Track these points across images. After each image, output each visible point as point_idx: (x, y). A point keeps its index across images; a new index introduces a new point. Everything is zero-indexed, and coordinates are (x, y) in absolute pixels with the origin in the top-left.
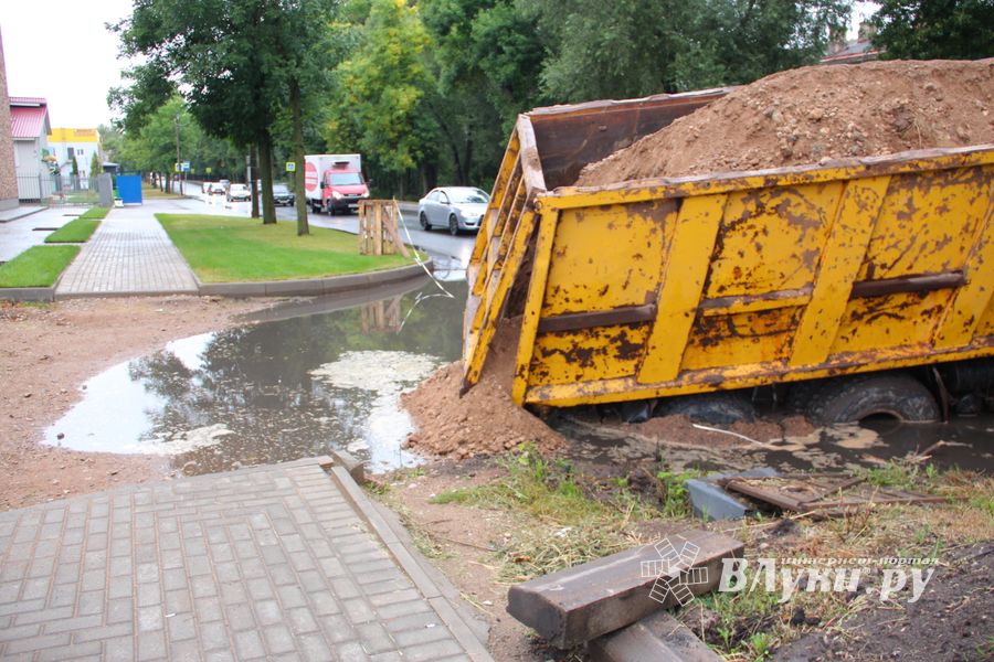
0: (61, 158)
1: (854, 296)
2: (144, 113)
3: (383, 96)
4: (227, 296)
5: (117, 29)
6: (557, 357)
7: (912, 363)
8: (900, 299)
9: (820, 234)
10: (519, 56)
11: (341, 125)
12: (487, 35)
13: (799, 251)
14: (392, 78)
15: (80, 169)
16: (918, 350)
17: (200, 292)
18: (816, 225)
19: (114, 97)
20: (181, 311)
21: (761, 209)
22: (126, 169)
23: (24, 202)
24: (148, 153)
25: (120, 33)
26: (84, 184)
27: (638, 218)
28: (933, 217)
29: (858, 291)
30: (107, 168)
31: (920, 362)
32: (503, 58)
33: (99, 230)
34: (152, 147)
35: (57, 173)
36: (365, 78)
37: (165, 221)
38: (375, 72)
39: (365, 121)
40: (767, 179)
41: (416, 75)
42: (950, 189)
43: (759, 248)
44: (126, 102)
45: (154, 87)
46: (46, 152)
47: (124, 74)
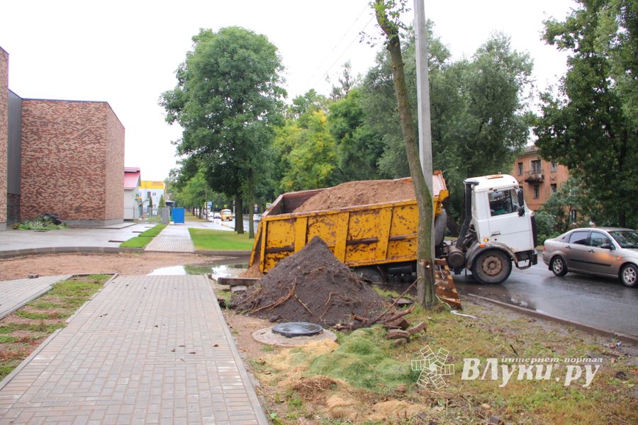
0: (144, 197)
1: (347, 245)
2: (185, 180)
3: (313, 169)
4: (204, 255)
5: (176, 143)
6: (271, 260)
7: (369, 264)
8: (362, 245)
9: (334, 227)
10: (377, 150)
11: (294, 183)
12: (360, 139)
13: (330, 232)
14: (319, 159)
15: (153, 204)
16: (371, 260)
17: (195, 253)
18: (333, 225)
19: (172, 172)
20: (187, 258)
21: (317, 221)
22: (179, 205)
23: (126, 220)
24: (191, 196)
25: (177, 145)
26: (155, 212)
27: (287, 224)
28: (365, 223)
29: (348, 243)
30: (168, 204)
31: (371, 264)
32: (368, 151)
33: (161, 233)
34: (192, 193)
35: (141, 206)
36: (304, 159)
37: (192, 231)
38: (309, 156)
39: (304, 182)
40: (316, 213)
41: (331, 157)
42: (367, 216)
43: (319, 231)
44: (177, 176)
45: (190, 168)
46: (137, 195)
47: (177, 162)
